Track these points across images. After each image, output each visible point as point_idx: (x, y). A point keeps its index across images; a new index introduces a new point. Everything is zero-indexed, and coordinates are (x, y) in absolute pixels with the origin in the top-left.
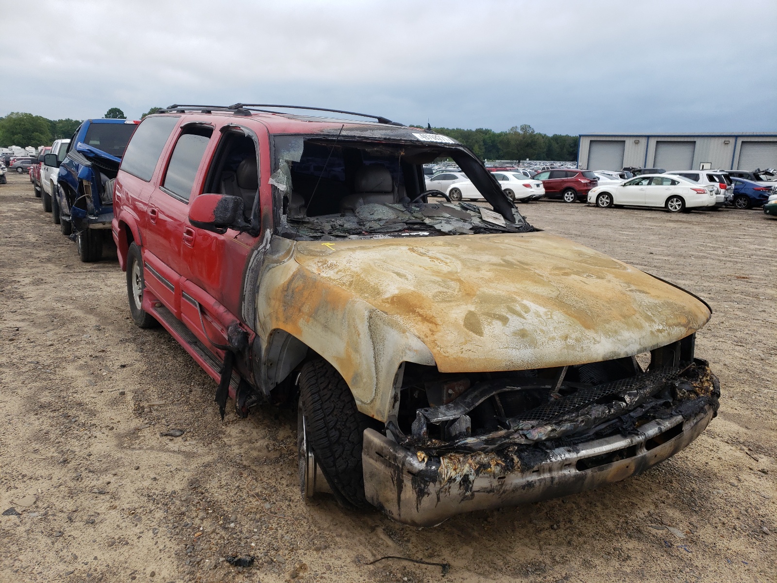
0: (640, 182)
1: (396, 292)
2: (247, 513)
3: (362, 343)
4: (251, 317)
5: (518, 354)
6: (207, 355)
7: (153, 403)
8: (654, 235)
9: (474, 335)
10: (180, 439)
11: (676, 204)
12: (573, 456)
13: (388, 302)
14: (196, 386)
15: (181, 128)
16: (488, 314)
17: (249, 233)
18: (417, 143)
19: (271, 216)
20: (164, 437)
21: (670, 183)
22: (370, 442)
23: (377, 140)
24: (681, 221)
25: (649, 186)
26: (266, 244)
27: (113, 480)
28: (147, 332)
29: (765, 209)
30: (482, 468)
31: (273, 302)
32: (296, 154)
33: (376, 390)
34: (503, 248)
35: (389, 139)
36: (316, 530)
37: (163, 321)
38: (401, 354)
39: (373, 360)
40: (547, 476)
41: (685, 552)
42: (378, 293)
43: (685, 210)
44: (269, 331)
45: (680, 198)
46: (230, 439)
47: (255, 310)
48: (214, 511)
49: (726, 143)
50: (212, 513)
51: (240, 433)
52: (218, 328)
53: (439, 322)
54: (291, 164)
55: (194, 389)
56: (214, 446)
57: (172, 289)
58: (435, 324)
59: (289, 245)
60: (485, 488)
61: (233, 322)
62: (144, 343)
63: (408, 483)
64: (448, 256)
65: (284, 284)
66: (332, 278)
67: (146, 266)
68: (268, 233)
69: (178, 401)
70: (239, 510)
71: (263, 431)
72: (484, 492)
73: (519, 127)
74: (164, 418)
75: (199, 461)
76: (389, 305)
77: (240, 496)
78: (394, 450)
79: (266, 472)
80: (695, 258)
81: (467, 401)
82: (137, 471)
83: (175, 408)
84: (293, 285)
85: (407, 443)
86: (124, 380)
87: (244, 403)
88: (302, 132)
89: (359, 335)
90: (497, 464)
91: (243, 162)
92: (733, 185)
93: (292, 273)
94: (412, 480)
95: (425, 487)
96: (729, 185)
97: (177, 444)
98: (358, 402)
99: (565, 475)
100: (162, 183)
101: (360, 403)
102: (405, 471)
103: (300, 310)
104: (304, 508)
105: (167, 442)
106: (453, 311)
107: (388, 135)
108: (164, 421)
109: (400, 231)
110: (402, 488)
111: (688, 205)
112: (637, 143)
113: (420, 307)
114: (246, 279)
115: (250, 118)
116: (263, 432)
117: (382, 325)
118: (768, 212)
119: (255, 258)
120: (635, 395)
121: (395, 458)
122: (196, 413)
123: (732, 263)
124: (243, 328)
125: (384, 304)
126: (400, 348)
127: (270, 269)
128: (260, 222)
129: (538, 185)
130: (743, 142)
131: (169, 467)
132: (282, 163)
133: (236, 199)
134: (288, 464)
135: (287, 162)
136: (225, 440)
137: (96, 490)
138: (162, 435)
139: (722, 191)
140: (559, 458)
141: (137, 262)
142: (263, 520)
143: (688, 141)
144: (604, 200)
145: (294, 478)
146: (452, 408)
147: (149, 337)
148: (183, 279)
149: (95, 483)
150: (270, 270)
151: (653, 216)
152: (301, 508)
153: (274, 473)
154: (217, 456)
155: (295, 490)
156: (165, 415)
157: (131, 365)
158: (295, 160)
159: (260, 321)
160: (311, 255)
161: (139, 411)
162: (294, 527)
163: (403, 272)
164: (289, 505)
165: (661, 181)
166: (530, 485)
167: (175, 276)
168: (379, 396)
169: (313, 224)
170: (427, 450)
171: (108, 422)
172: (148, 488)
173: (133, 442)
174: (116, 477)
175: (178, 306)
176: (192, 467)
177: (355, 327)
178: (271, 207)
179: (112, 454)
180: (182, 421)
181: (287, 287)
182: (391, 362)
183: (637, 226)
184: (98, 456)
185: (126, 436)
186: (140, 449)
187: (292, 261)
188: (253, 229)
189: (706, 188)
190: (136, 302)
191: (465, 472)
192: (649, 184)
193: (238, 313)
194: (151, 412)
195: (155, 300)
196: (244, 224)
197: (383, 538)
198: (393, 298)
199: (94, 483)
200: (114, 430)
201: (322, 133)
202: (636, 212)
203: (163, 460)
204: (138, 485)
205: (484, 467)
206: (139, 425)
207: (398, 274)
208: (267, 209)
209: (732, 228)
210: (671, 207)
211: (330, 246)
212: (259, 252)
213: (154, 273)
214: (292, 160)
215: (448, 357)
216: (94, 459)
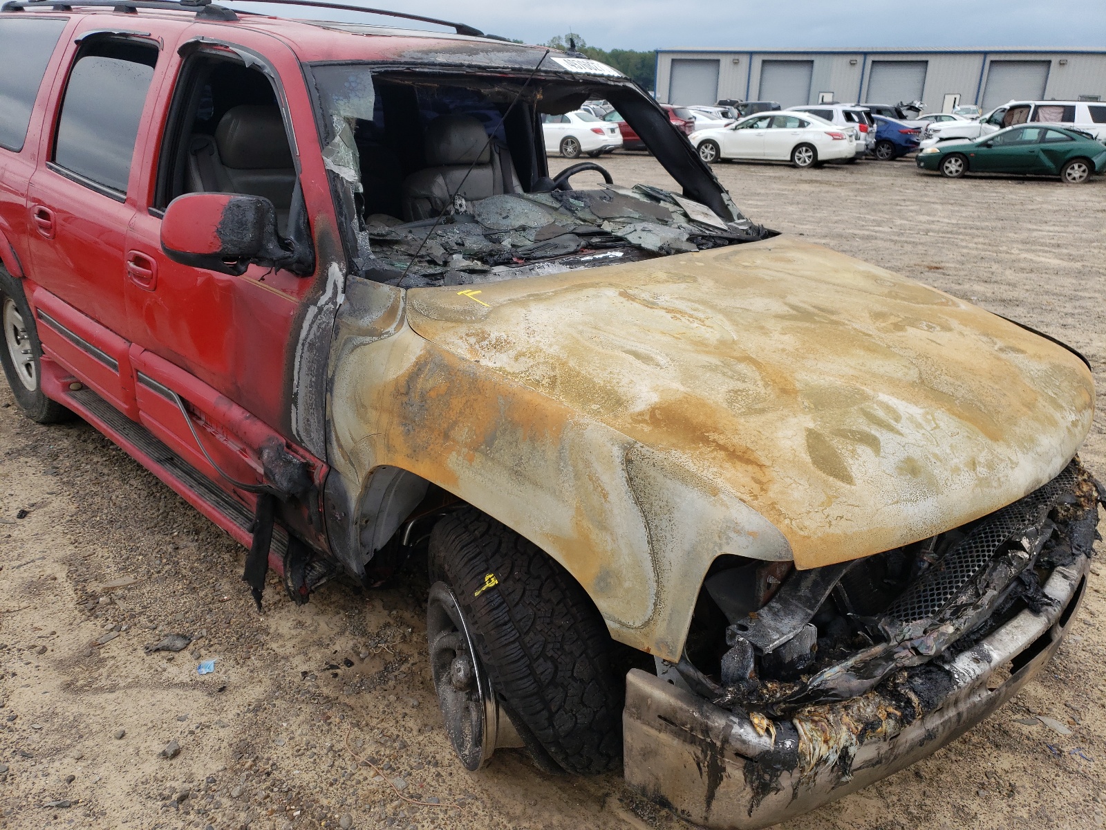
0: (755, 123)
1: (655, 398)
2: (367, 806)
3: (616, 511)
4: (317, 436)
6: (203, 485)
7: (111, 584)
8: (792, 204)
9: (839, 483)
10: (186, 653)
11: (805, 155)
12: (985, 669)
13: (644, 421)
14: (184, 537)
15: (77, 42)
16: (842, 433)
17: (291, 270)
18: (566, 77)
19: (335, 236)
20: (155, 655)
21: (797, 124)
22: (643, 699)
23: (500, 72)
24: (816, 181)
25: (770, 130)
26: (335, 294)
27: (78, 770)
28: (54, 433)
29: (919, 160)
30: (868, 728)
31: (373, 415)
32: (364, 105)
33: (655, 604)
34: (766, 277)
35: (520, 70)
36: (505, 823)
37: (95, 420)
38: (716, 539)
39: (646, 548)
40: (952, 713)
41: (1084, 762)
42: (619, 402)
43: (818, 164)
44: (368, 468)
45: (810, 147)
46: (281, 642)
47: (327, 425)
48: (303, 812)
49: (852, 64)
50: (301, 815)
51: (295, 628)
52: (234, 446)
53: (764, 461)
54: (353, 125)
55: (181, 544)
56: (254, 661)
57: (114, 366)
58: (758, 465)
59: (389, 297)
60: (870, 761)
61: (269, 439)
62: (55, 456)
63: (735, 772)
64: (696, 306)
65: (397, 380)
66: (508, 369)
67: (40, 316)
68: (336, 272)
69: (159, 572)
70: (349, 801)
71: (337, 618)
72: (867, 767)
73: (563, 37)
74: (141, 613)
75: (239, 700)
76: (650, 428)
77: (342, 768)
78: (702, 715)
79: (371, 707)
80: (860, 238)
81: (801, 593)
82: (122, 742)
83: (159, 590)
84: (420, 383)
85: (729, 700)
86: (37, 537)
87: (304, 581)
88: (365, 58)
89: (605, 496)
90: (889, 715)
91: (227, 117)
92: (875, 125)
93: (413, 359)
94: (745, 768)
95: (771, 780)
96: (870, 126)
97: (183, 668)
98: (609, 623)
99: (975, 705)
100: (52, 155)
101: (617, 626)
102: (729, 752)
103: (446, 436)
104: (467, 777)
105: (164, 664)
106: (780, 434)
107: (516, 62)
108: (143, 620)
109: (575, 253)
110: (721, 779)
111: (821, 157)
112: (736, 63)
113: (715, 430)
114: (297, 360)
115: (236, 25)
116: (338, 620)
117: (660, 478)
118: (922, 164)
119: (313, 322)
120: (1035, 536)
121: (706, 730)
122: (202, 594)
123: (910, 246)
124: (296, 452)
125: (639, 426)
126: (715, 527)
127: (356, 347)
128: (312, 246)
129: (613, 131)
130: (873, 62)
131: (185, 723)
132: (339, 125)
133: (258, 201)
134: (406, 682)
135: (347, 120)
136: (274, 646)
137: (48, 801)
138: (149, 651)
139: (863, 135)
140: (968, 680)
141: (12, 303)
142: (401, 815)
143: (803, 60)
144: (708, 151)
145: (426, 712)
146: (782, 613)
147: (63, 441)
148: (135, 349)
149: (43, 783)
150: (358, 350)
151: (777, 175)
152: (463, 778)
153: (387, 706)
154: (269, 682)
155: (438, 739)
156: (144, 607)
157: (44, 504)
158: (364, 117)
159: (340, 446)
160: (447, 320)
161: (90, 605)
162: (464, 823)
163: (642, 349)
164: (439, 775)
165: (783, 123)
166: (930, 735)
167: (118, 343)
168: (665, 613)
169: (408, 243)
170: (766, 709)
171: (29, 637)
172: (156, 780)
173: (96, 675)
174: (82, 764)
175: (131, 398)
176: (230, 716)
177: (593, 479)
178: (332, 216)
179: (59, 710)
180: (179, 616)
181: (406, 388)
182: (692, 555)
183: (763, 191)
184: (32, 718)
185: (77, 663)
186: (112, 689)
187: (405, 335)
188: (299, 261)
189: (845, 132)
190: (22, 378)
191: (842, 743)
192: (769, 126)
193: (282, 424)
194: (112, 602)
195: (65, 377)
196: (281, 253)
197: (625, 819)
198: (653, 410)
199: (41, 783)
200: (48, 653)
201: (403, 60)
202: (753, 168)
203: (168, 706)
204: (134, 775)
205: (871, 728)
206: (96, 635)
207: (636, 355)
208: (324, 221)
209: (884, 190)
210: (799, 159)
211: (474, 296)
212: (320, 309)
213: (62, 332)
214: (356, 116)
215: (809, 537)
216: (25, 727)
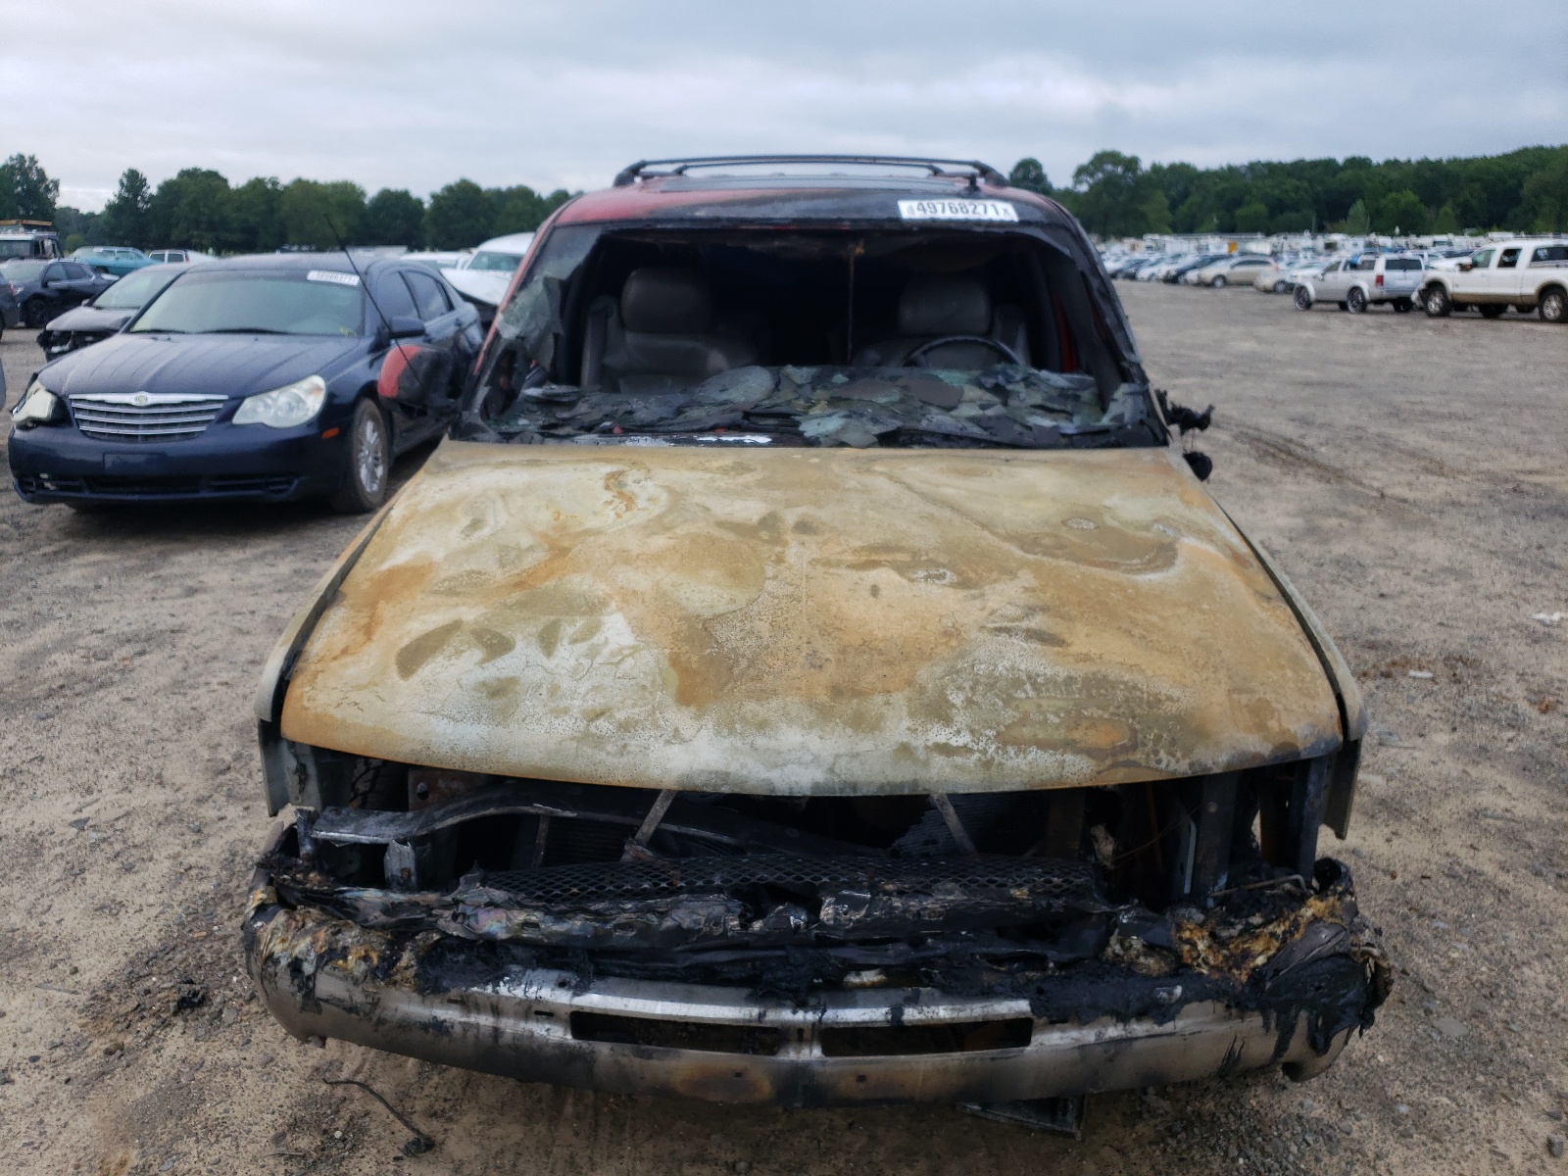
1: (402, 561)
5: (449, 731)
9: (394, 673)
12: (563, 998)
13: (373, 580)
16: (481, 634)
18: (890, 225)
23: (774, 224)
30: (330, 955)
32: (570, 264)
40: (485, 1021)
42: (384, 560)
53: (377, 634)
58: (368, 638)
60: (339, 1000)
72: (338, 1006)
76: (367, 587)
88: (607, 217)
90: (366, 958)
106: (426, 617)
109: (701, 430)
113: (390, 598)
120: (857, 905)
125: (364, 583)
135: (546, 280)
140: (519, 992)
166: (439, 1026)
191: (297, 952)
201: (647, 217)
214: (555, 275)
215: (307, 709)
